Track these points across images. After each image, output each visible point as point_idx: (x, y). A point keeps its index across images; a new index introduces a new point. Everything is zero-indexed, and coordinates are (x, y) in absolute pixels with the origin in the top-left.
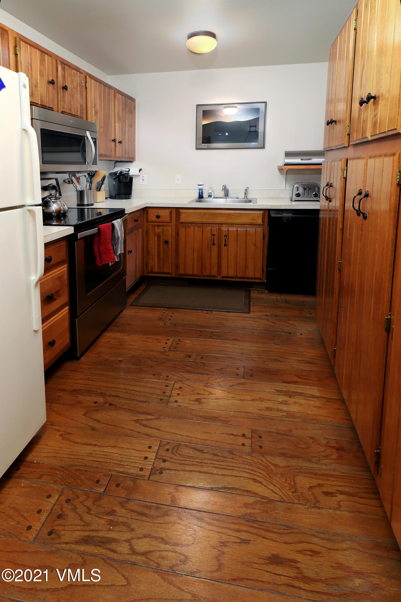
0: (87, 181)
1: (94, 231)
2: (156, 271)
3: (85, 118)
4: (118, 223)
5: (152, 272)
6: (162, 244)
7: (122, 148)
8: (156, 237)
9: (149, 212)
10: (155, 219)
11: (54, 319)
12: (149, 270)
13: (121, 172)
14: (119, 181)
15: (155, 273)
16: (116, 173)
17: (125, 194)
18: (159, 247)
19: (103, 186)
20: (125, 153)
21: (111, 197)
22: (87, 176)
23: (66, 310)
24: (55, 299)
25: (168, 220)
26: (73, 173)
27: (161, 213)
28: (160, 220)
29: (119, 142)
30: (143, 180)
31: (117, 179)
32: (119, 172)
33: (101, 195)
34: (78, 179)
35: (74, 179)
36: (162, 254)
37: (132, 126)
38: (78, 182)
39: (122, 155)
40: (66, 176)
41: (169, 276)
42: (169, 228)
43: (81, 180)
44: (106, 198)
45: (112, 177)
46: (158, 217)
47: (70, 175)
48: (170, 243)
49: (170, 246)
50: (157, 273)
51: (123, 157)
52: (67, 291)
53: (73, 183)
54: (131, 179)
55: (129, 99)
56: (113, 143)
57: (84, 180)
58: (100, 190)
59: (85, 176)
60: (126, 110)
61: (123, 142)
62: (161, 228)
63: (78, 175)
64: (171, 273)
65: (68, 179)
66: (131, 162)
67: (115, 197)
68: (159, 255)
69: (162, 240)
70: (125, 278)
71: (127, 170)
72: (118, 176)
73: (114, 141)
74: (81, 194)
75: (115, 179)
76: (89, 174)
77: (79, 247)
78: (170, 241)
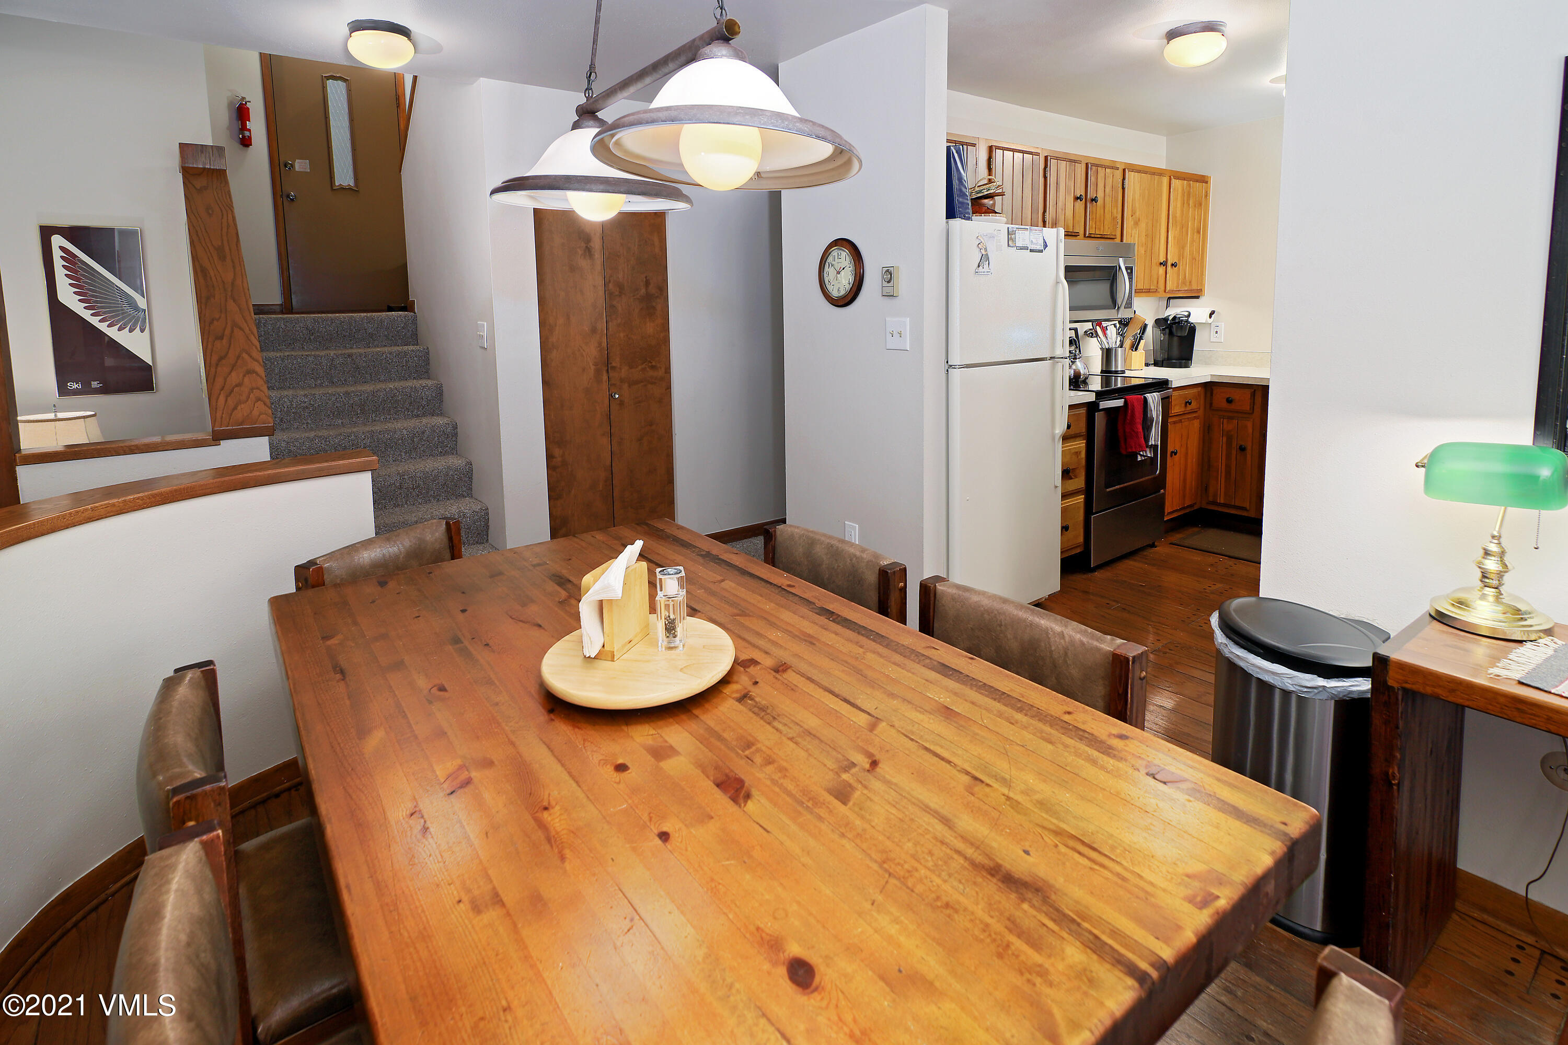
0: (1118, 334)
1: (1119, 403)
2: (1222, 501)
3: (1118, 240)
4: (1153, 398)
5: (1214, 503)
6: (1234, 452)
7: (1178, 275)
8: (1225, 439)
9: (1215, 392)
10: (1224, 404)
11: (1069, 502)
12: (1211, 499)
13: (1175, 318)
14: (1171, 334)
15: (1219, 505)
16: (1166, 319)
17: (1181, 359)
18: (1228, 457)
19: (1142, 342)
20: (1184, 283)
21: (1156, 364)
22: (1118, 325)
23: (1081, 499)
24: (1071, 478)
25: (1247, 407)
26: (1099, 323)
27: (1236, 395)
28: (1232, 407)
29: (1172, 265)
30: (1217, 332)
31: (1167, 331)
32: (1171, 318)
33: (1138, 358)
34: (1104, 330)
35: (1098, 328)
36: (1233, 472)
37: (1201, 231)
38: (1105, 334)
39: (1178, 286)
40: (1089, 326)
41: (1245, 514)
42: (1249, 424)
43: (1108, 332)
44: (1147, 365)
45: (1159, 327)
46: (1229, 401)
47: (1095, 324)
48: (1249, 451)
49: (1249, 456)
50: (1225, 505)
51: (1179, 291)
52: (1084, 473)
53: (1097, 335)
54: (1192, 330)
55: (1197, 181)
56: (1162, 270)
57: (1112, 331)
58: (1136, 349)
59: (1115, 327)
60: (1189, 205)
61: (1181, 266)
62: (1235, 422)
63: (1104, 324)
64: (1248, 508)
65: (1091, 329)
66: (1198, 297)
67: (1163, 363)
68: (1228, 473)
69: (1234, 445)
70: (1164, 494)
71: (1186, 314)
72: (1170, 324)
73: (1164, 264)
74: (1108, 354)
75: (1164, 330)
76: (1120, 322)
77: (1100, 420)
78: (1249, 448)
